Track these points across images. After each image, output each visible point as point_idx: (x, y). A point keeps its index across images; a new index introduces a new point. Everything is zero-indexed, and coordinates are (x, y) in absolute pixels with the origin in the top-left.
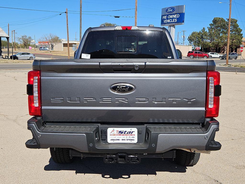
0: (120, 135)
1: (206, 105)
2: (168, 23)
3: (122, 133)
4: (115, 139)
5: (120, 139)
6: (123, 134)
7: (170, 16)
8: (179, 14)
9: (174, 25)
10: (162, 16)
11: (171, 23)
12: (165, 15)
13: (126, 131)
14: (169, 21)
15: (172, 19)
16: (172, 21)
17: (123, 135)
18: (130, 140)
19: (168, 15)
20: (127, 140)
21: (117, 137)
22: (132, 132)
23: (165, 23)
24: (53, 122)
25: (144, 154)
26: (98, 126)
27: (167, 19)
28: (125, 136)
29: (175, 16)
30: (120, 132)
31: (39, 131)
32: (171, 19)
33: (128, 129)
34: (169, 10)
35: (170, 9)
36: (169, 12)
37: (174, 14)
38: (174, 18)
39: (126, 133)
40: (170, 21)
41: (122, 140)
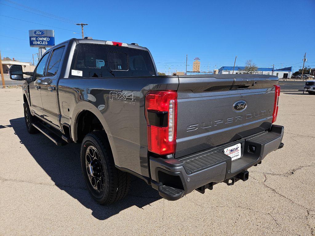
2: (38, 45)
6: (233, 151)
7: (40, 38)
8: (49, 37)
9: (45, 47)
10: (30, 38)
11: (42, 45)
12: (34, 37)
14: (39, 43)
15: (43, 41)
16: (43, 43)
18: (236, 156)
19: (37, 37)
23: (35, 45)
27: (37, 41)
29: (45, 39)
32: (41, 41)
34: (37, 33)
35: (39, 32)
36: (37, 35)
37: (44, 37)
38: (44, 41)
40: (41, 43)
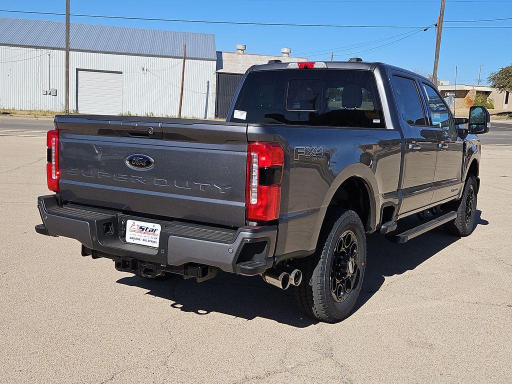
0: (141, 232)
1: (247, 199)
3: (143, 229)
4: (135, 237)
5: (142, 238)
6: (144, 231)
13: (147, 228)
17: (144, 233)
18: (152, 241)
20: (149, 241)
21: (137, 235)
22: (156, 230)
24: (77, 204)
25: (162, 265)
26: (117, 216)
28: (147, 235)
30: (141, 228)
31: (45, 211)
33: (150, 225)
39: (148, 230)
41: (144, 240)
